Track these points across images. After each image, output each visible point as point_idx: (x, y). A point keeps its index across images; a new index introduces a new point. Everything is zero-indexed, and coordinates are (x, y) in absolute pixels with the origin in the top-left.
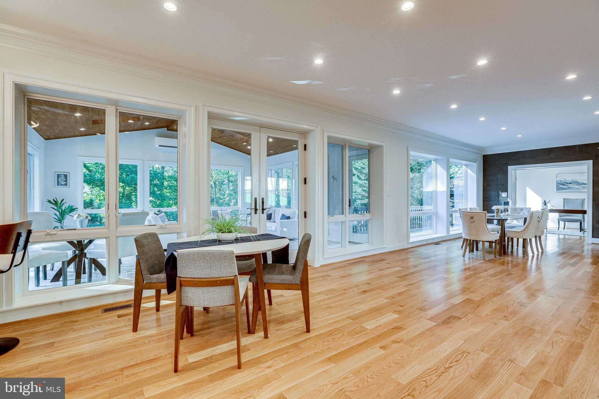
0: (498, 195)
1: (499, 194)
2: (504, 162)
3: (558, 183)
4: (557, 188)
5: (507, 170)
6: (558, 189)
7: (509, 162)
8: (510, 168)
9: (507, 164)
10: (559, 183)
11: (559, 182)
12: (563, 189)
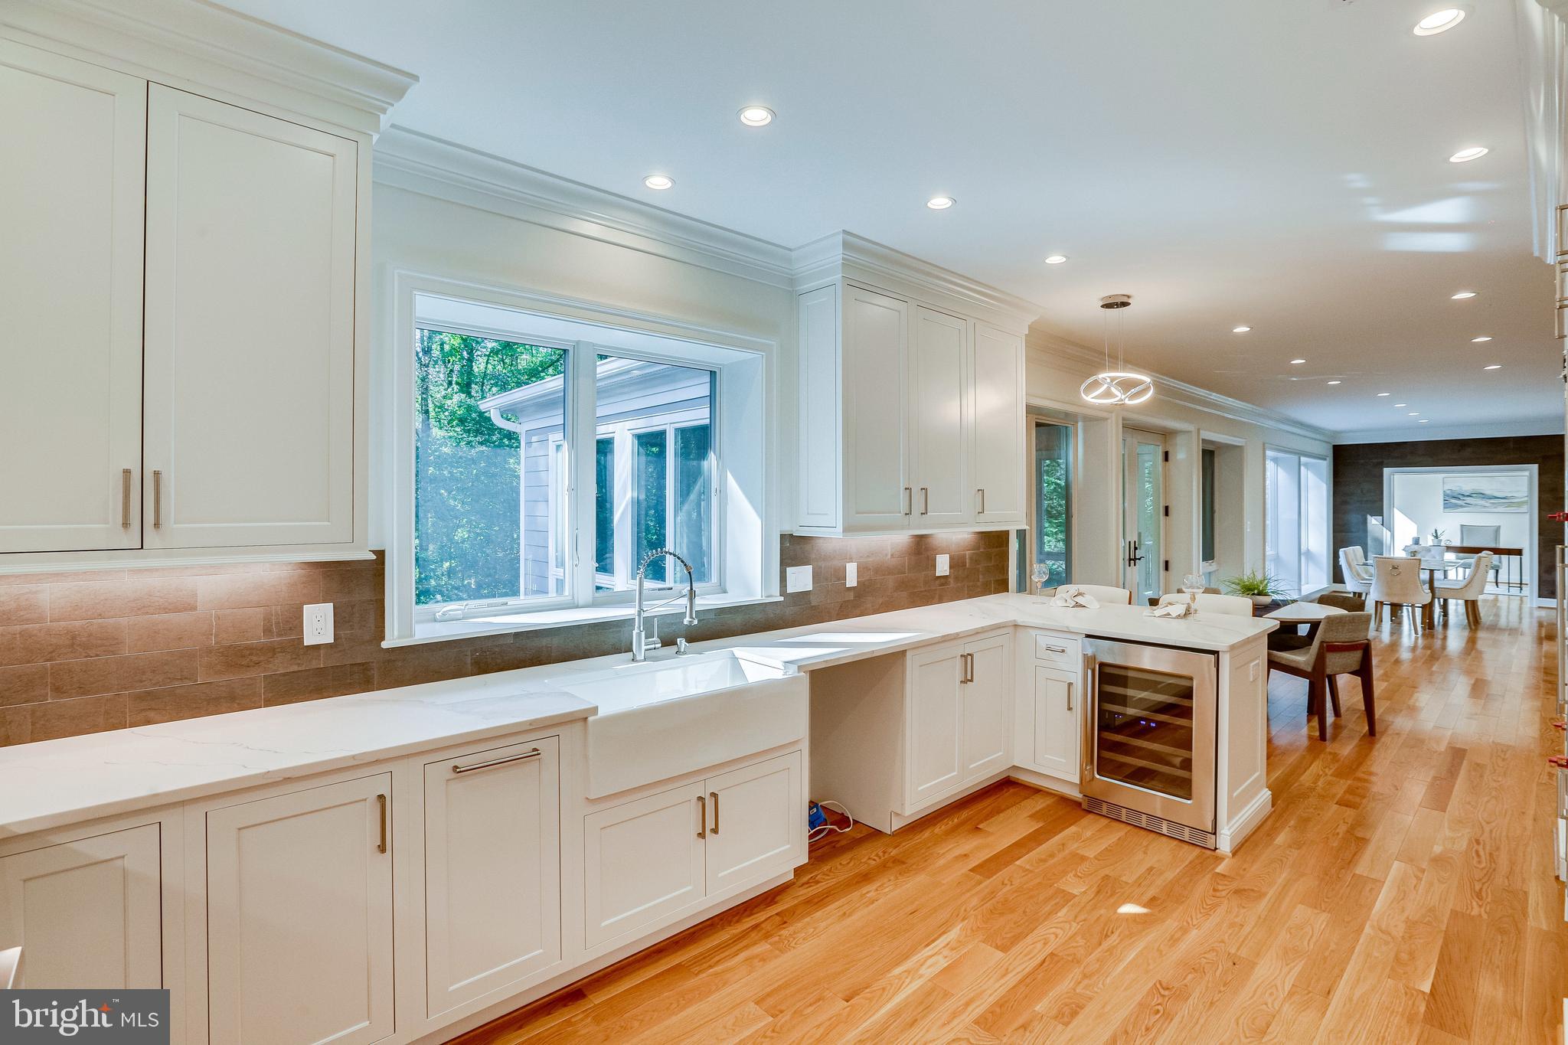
0: (1365, 522)
1: (1366, 519)
2: (1375, 461)
3: (1445, 495)
4: (1445, 504)
5: (1381, 476)
6: (1447, 505)
7: (1385, 461)
8: (1386, 471)
9: (1381, 465)
10: (1448, 496)
11: (1448, 492)
12: (1457, 506)
